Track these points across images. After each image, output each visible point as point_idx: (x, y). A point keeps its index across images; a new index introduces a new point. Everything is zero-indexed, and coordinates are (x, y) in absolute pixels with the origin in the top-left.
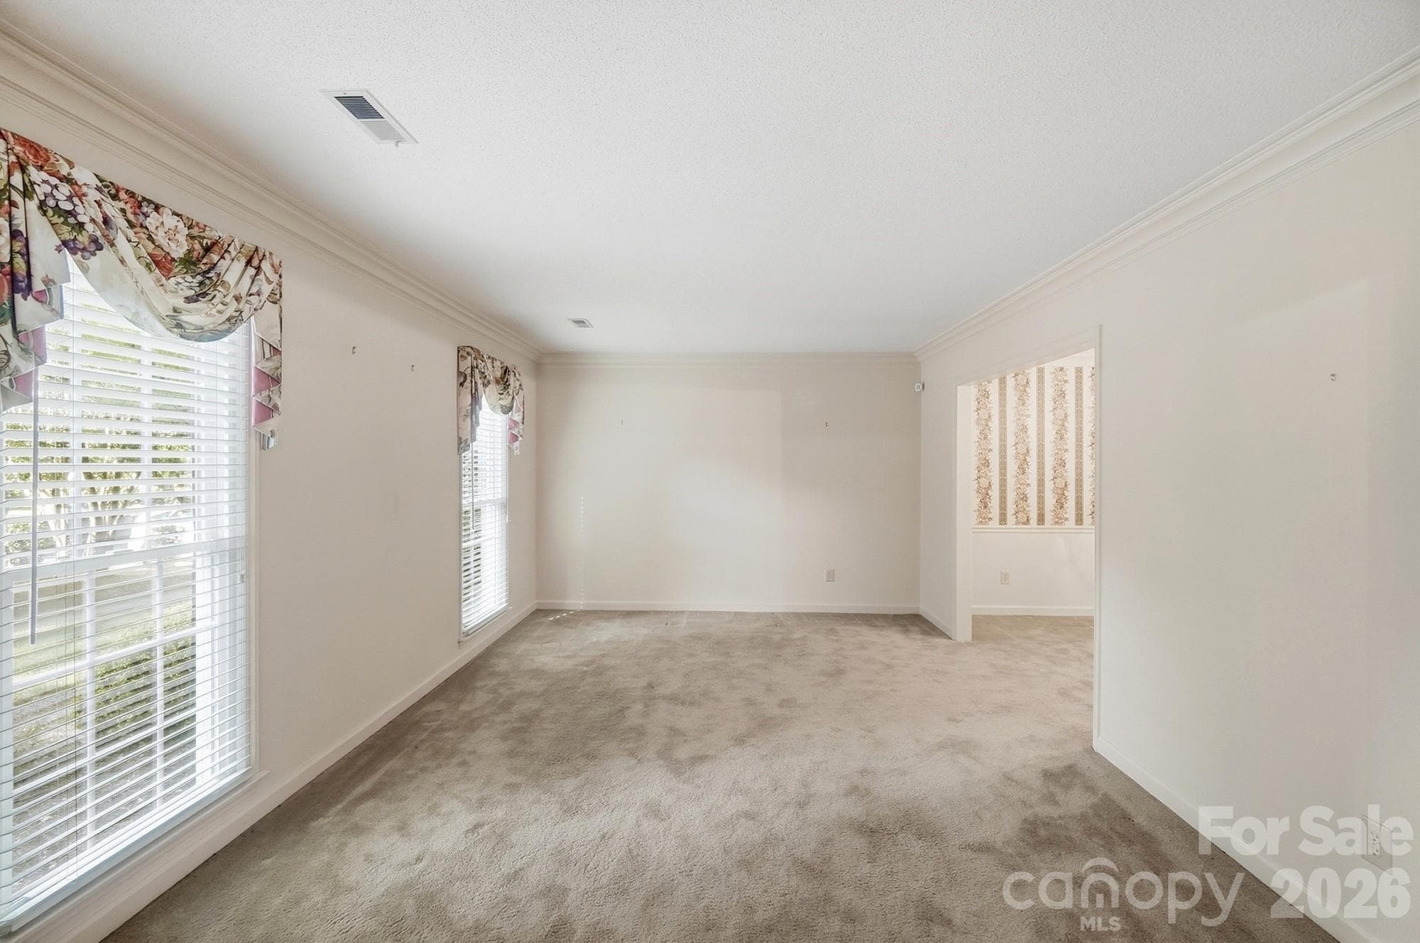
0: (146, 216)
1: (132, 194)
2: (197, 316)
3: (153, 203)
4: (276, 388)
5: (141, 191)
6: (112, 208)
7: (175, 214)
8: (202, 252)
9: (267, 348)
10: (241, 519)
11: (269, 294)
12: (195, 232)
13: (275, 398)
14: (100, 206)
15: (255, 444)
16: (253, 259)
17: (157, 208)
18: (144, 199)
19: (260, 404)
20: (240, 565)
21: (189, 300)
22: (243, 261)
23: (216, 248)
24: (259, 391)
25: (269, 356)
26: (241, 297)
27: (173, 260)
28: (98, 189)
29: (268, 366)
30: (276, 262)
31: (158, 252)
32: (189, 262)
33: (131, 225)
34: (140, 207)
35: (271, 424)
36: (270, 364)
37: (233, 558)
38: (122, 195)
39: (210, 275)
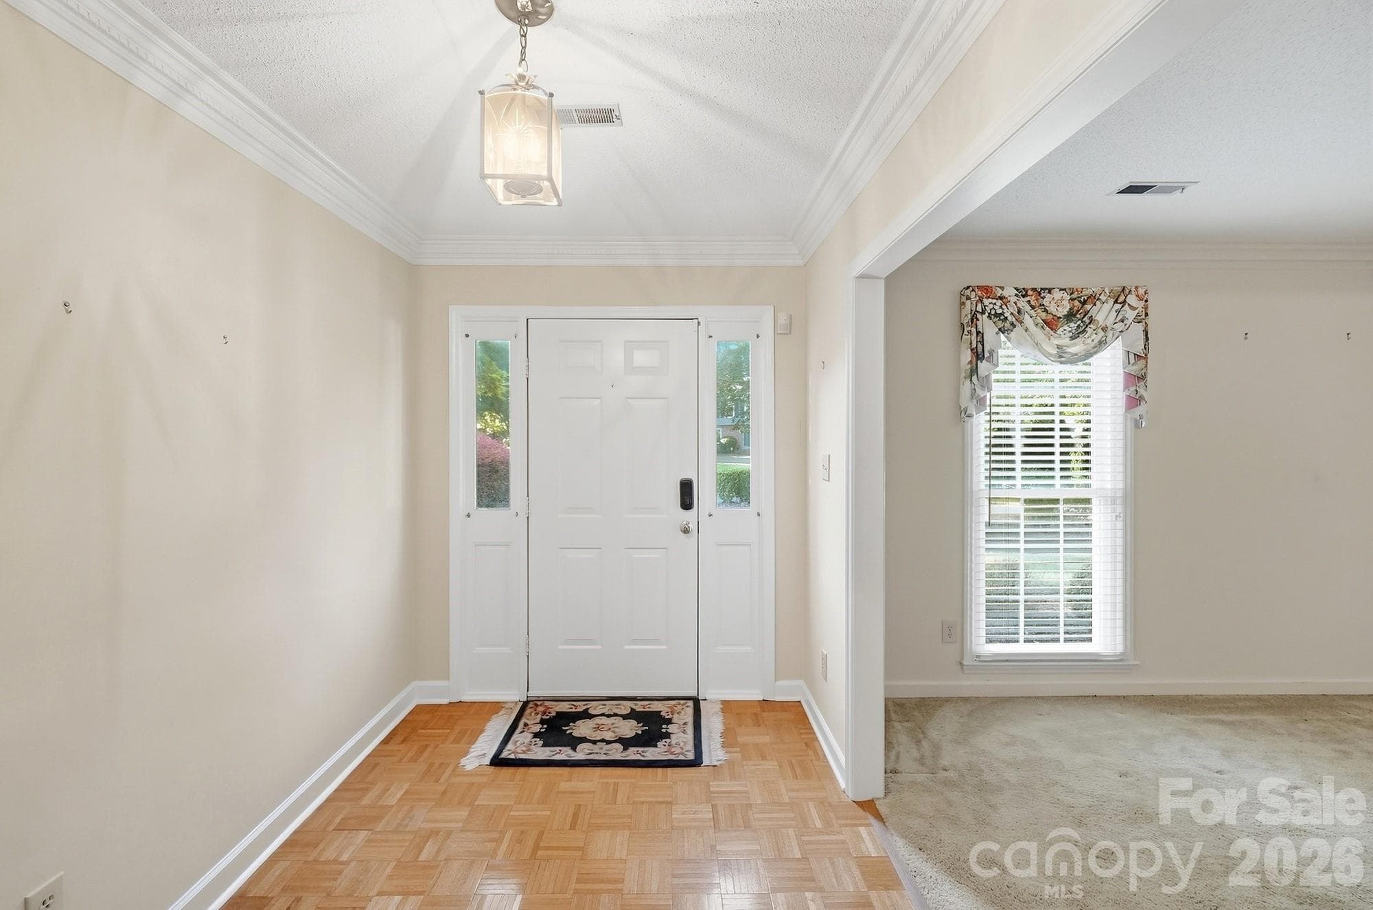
0: (1044, 298)
1: (1034, 290)
2: (1077, 347)
3: (1046, 289)
4: (1142, 383)
5: (1038, 286)
6: (1023, 303)
7: (1061, 290)
8: (1080, 305)
9: (1132, 356)
10: (1120, 477)
11: (1134, 317)
12: (1074, 296)
13: (1142, 391)
14: (1016, 304)
15: (1130, 424)
16: (1120, 297)
17: (1050, 291)
18: (1042, 289)
19: (1129, 397)
20: (1119, 509)
21: (1072, 338)
22: (1111, 301)
23: (1090, 300)
24: (1126, 387)
25: (1134, 361)
26: (1107, 327)
27: (1060, 318)
28: (1016, 295)
29: (1134, 369)
30: (1141, 291)
31: (1050, 317)
32: (1070, 316)
33: (1033, 307)
34: (1040, 294)
35: (1141, 409)
36: (1135, 368)
37: (1114, 502)
38: (1030, 292)
39: (1084, 319)
